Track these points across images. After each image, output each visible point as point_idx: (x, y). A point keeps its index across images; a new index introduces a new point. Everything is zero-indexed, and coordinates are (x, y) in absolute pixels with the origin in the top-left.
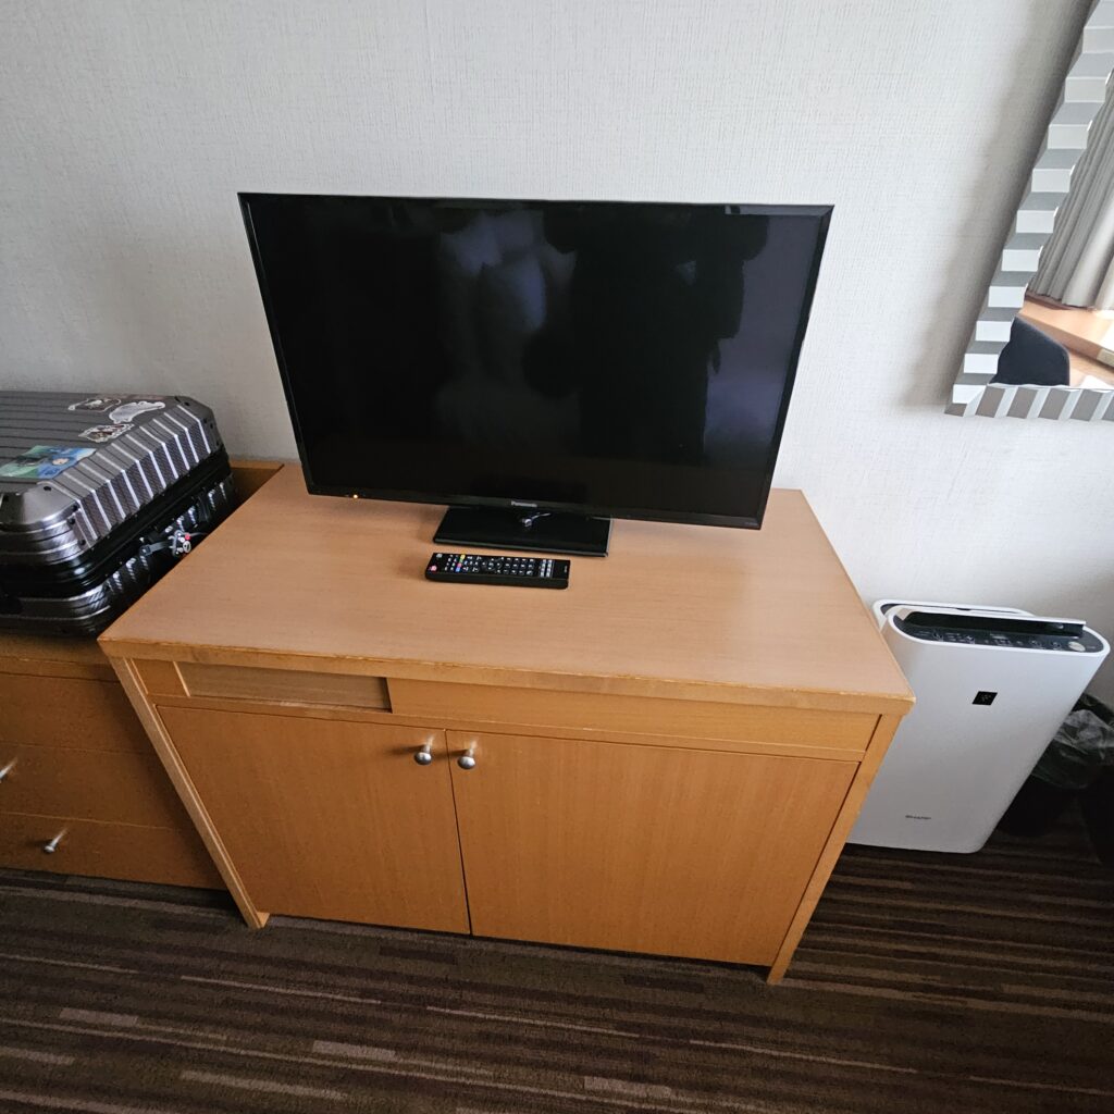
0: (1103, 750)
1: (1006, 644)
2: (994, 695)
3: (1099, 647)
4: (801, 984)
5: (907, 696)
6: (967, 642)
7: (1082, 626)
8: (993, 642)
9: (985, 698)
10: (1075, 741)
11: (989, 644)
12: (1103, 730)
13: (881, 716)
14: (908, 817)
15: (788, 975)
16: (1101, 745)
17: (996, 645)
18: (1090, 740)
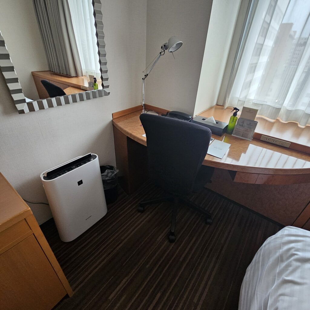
0: (114, 176)
1: (76, 168)
2: (82, 181)
3: (96, 157)
4: (77, 289)
5: (27, 209)
6: (66, 173)
7: (90, 154)
8: (72, 169)
9: (80, 183)
10: (108, 178)
11: (72, 170)
12: (111, 172)
13: (25, 219)
14: (86, 220)
15: (73, 290)
16: (113, 175)
17: (73, 169)
18: (111, 175)
